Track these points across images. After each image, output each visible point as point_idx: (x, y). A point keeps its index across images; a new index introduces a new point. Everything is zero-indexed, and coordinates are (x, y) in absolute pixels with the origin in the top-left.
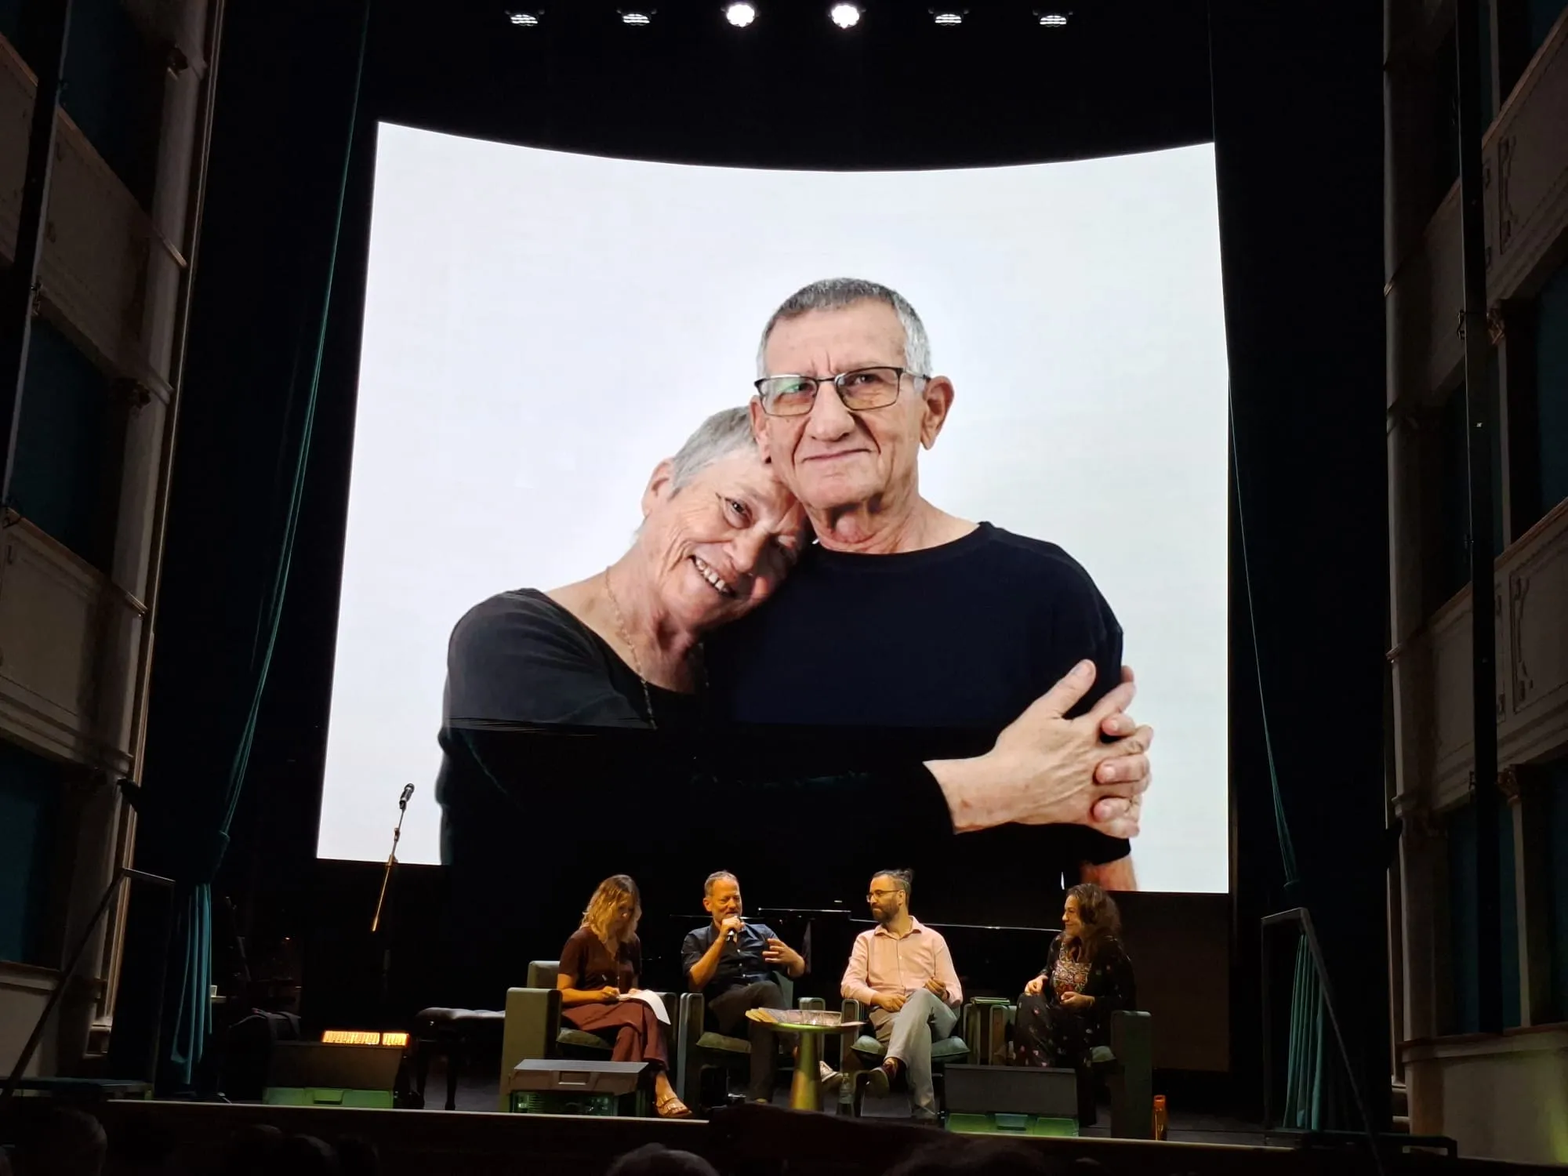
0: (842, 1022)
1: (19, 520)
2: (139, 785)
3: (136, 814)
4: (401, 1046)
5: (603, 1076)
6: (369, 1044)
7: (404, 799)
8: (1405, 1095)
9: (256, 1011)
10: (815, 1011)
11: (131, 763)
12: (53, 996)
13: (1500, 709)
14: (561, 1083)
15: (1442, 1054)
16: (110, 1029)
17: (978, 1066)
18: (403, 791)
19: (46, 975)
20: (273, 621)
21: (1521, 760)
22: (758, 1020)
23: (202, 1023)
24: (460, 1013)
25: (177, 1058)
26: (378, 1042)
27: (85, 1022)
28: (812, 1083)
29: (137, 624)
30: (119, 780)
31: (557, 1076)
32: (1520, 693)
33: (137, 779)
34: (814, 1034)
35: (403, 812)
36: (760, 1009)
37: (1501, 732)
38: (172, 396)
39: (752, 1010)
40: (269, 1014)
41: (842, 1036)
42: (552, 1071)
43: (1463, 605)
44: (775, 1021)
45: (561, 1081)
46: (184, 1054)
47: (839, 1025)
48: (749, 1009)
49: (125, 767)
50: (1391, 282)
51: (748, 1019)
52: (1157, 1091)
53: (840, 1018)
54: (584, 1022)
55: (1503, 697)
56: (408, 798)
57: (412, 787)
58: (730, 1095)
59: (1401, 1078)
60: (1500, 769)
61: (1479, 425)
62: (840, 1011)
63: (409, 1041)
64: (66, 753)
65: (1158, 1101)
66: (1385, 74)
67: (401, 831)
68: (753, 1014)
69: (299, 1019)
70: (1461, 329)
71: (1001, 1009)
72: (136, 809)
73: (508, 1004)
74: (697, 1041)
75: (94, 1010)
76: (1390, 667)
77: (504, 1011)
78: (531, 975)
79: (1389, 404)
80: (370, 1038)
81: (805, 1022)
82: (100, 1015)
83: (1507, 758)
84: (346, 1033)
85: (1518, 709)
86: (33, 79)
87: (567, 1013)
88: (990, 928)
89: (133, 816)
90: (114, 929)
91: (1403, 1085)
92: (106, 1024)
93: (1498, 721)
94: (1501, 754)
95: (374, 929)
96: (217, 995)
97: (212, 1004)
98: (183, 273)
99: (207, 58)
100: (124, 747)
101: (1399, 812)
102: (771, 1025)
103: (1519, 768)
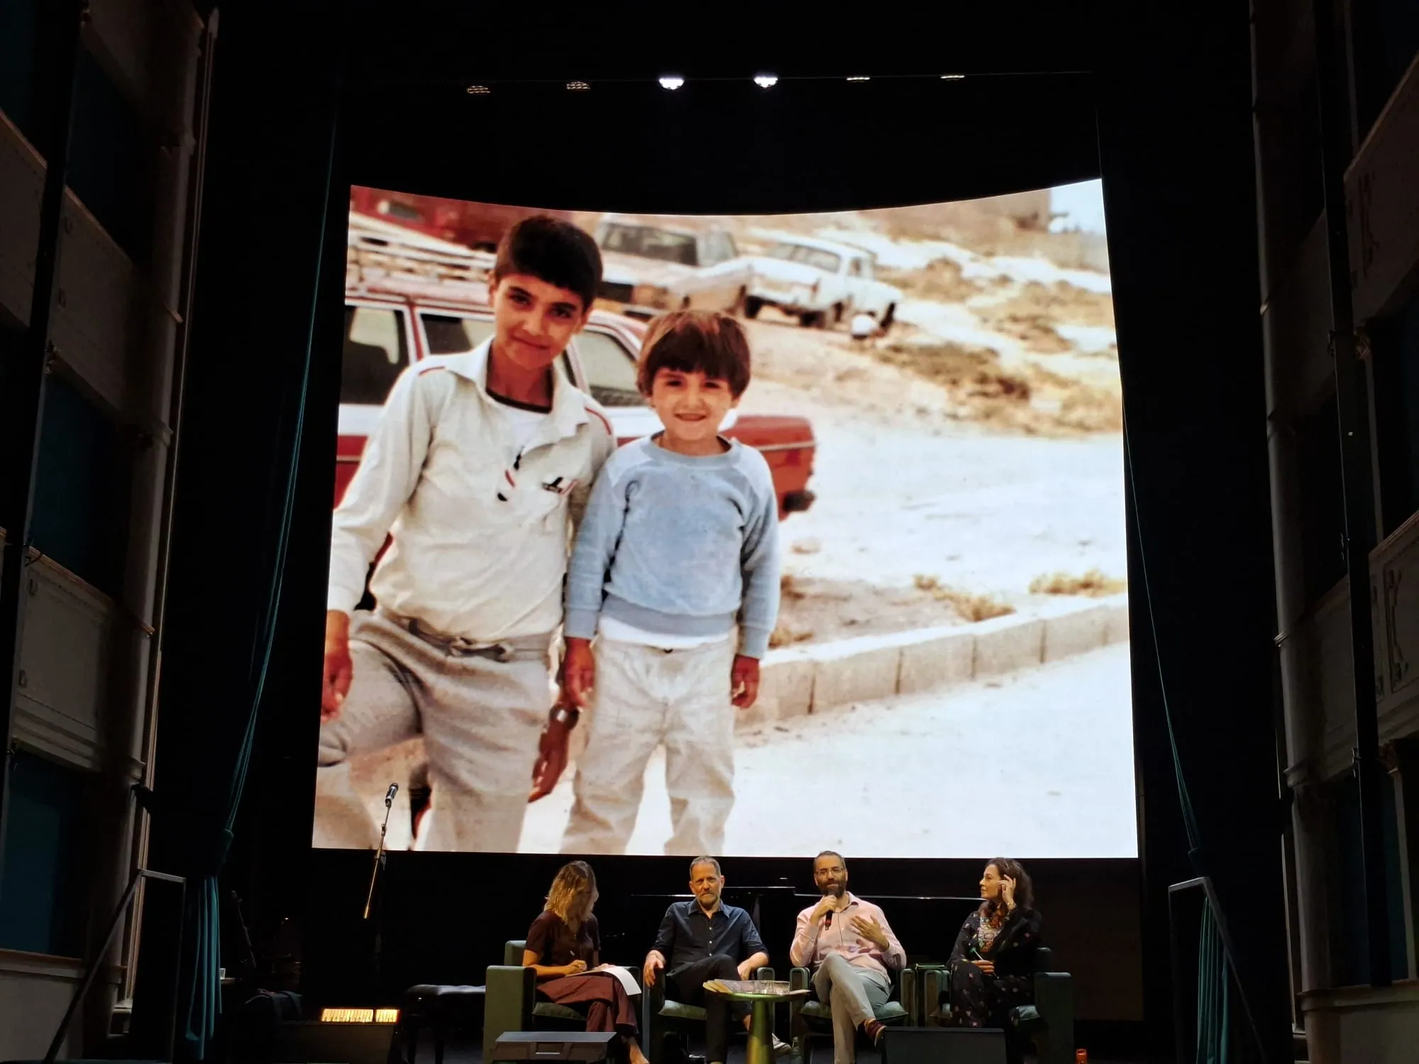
0: (791, 990)
1: (40, 556)
2: (152, 789)
3: (149, 815)
4: (392, 1023)
5: (574, 1045)
6: (364, 1021)
7: (389, 797)
8: (1304, 1041)
9: (262, 991)
10: (765, 981)
11: (144, 771)
12: (79, 983)
13: (1379, 688)
14: (538, 1053)
15: (1337, 1003)
16: (130, 1011)
17: (915, 1028)
18: (388, 790)
19: (71, 965)
20: (267, 641)
21: (1401, 734)
22: (715, 991)
23: (212, 1002)
24: (445, 989)
25: (190, 1036)
26: (371, 1020)
27: (108, 1005)
28: (765, 1047)
29: (146, 645)
30: (134, 786)
31: (533, 1047)
32: (1397, 675)
33: (149, 784)
34: (766, 1002)
35: (389, 808)
36: (716, 980)
37: (1381, 710)
38: (173, 438)
39: (709, 982)
40: (272, 994)
41: (791, 1003)
42: (530, 1043)
43: (1343, 594)
44: (730, 992)
45: (537, 1051)
46: (198, 1034)
47: (787, 994)
48: (706, 981)
49: (138, 774)
50: (1267, 300)
51: (704, 989)
52: (1078, 1046)
53: (789, 987)
54: (557, 996)
55: (1381, 679)
56: (393, 797)
57: (397, 787)
58: (690, 1056)
59: (1301, 1025)
60: (1381, 744)
61: (1351, 434)
62: (788, 980)
63: (399, 1016)
64: (86, 764)
65: (1080, 1054)
66: (1254, 115)
67: (387, 826)
68: (709, 985)
69: (300, 998)
70: (1332, 348)
71: (934, 973)
72: (148, 811)
73: (487, 982)
74: (659, 1011)
75: (115, 994)
76: (1278, 650)
77: (485, 986)
78: (508, 954)
79: (1270, 410)
80: (364, 1016)
81: (757, 991)
82: (121, 998)
83: (1386, 734)
84: (343, 1010)
85: (1395, 689)
86: (44, 163)
87: (541, 987)
88: (922, 898)
89: (146, 817)
90: (131, 920)
91: (1303, 1032)
92: (127, 1007)
93: (1377, 700)
94: (1382, 730)
95: (366, 917)
96: (226, 976)
97: (222, 985)
98: (180, 327)
99: (196, 136)
100: (137, 755)
101: (1290, 782)
102: (726, 994)
103: (1398, 743)
